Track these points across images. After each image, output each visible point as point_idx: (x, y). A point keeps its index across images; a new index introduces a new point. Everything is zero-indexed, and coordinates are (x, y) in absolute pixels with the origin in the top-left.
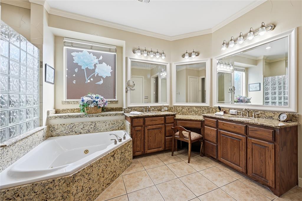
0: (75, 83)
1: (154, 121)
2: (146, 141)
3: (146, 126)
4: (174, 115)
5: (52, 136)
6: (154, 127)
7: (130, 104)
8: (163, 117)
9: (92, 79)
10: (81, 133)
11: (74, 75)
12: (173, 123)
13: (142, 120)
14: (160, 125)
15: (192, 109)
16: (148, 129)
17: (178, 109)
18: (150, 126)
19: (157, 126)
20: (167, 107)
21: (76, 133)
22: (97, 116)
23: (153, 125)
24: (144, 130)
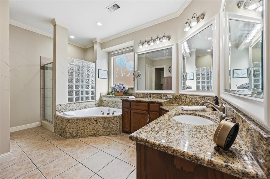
0: (117, 77)
1: (138, 106)
2: (132, 122)
3: (132, 109)
4: (160, 104)
5: (102, 106)
6: (138, 111)
7: (137, 91)
8: (147, 104)
9: (124, 74)
10: (111, 107)
11: (117, 73)
12: (159, 112)
13: (129, 103)
14: (144, 111)
15: (195, 100)
16: (133, 112)
17: (183, 98)
18: (135, 110)
19: (141, 111)
20: (172, 95)
21: (110, 106)
22: (118, 98)
23: (138, 110)
24: (131, 112)
